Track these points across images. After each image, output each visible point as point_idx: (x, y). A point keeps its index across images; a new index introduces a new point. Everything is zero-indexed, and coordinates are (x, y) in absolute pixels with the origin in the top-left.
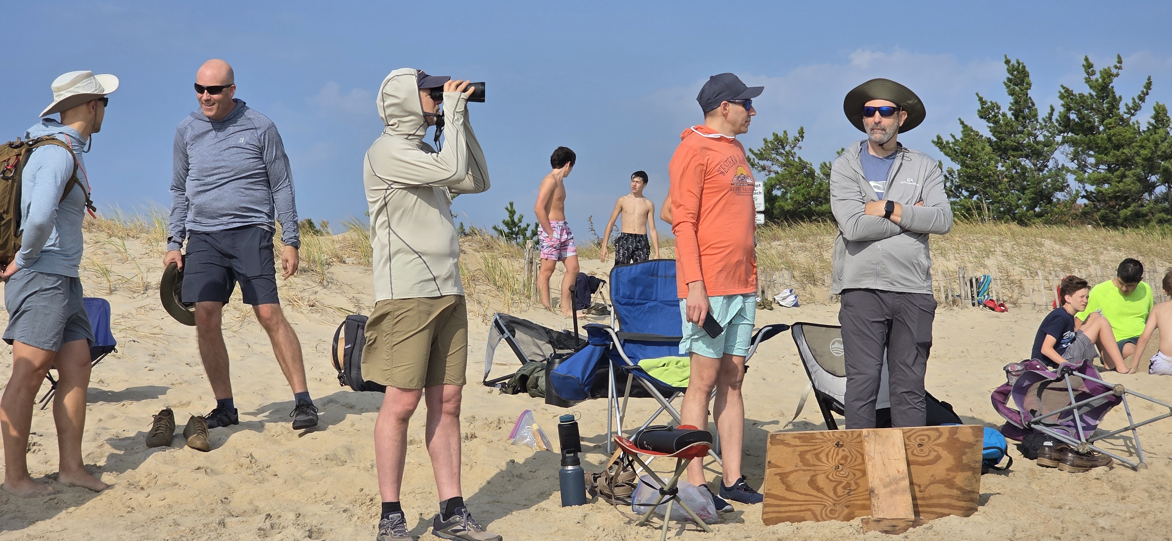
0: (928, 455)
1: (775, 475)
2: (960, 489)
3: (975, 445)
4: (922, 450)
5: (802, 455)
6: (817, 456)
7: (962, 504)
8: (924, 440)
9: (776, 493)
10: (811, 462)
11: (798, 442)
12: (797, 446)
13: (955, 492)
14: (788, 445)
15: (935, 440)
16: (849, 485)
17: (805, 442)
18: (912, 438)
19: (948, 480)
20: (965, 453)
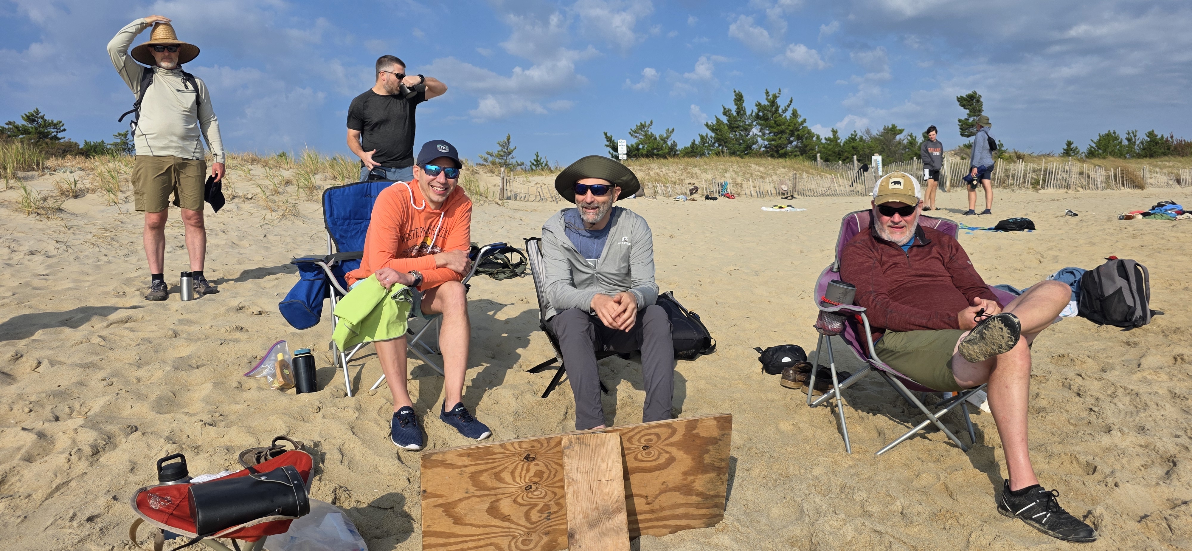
0: (658, 458)
1: (436, 506)
2: (699, 494)
3: (720, 440)
4: (650, 453)
5: (474, 477)
6: (497, 476)
7: (704, 511)
8: (651, 440)
9: (438, 530)
10: (489, 484)
11: (466, 461)
12: (466, 466)
13: (694, 499)
14: (451, 466)
15: (666, 439)
16: (547, 506)
17: (478, 459)
18: (635, 440)
19: (685, 486)
20: (707, 452)
